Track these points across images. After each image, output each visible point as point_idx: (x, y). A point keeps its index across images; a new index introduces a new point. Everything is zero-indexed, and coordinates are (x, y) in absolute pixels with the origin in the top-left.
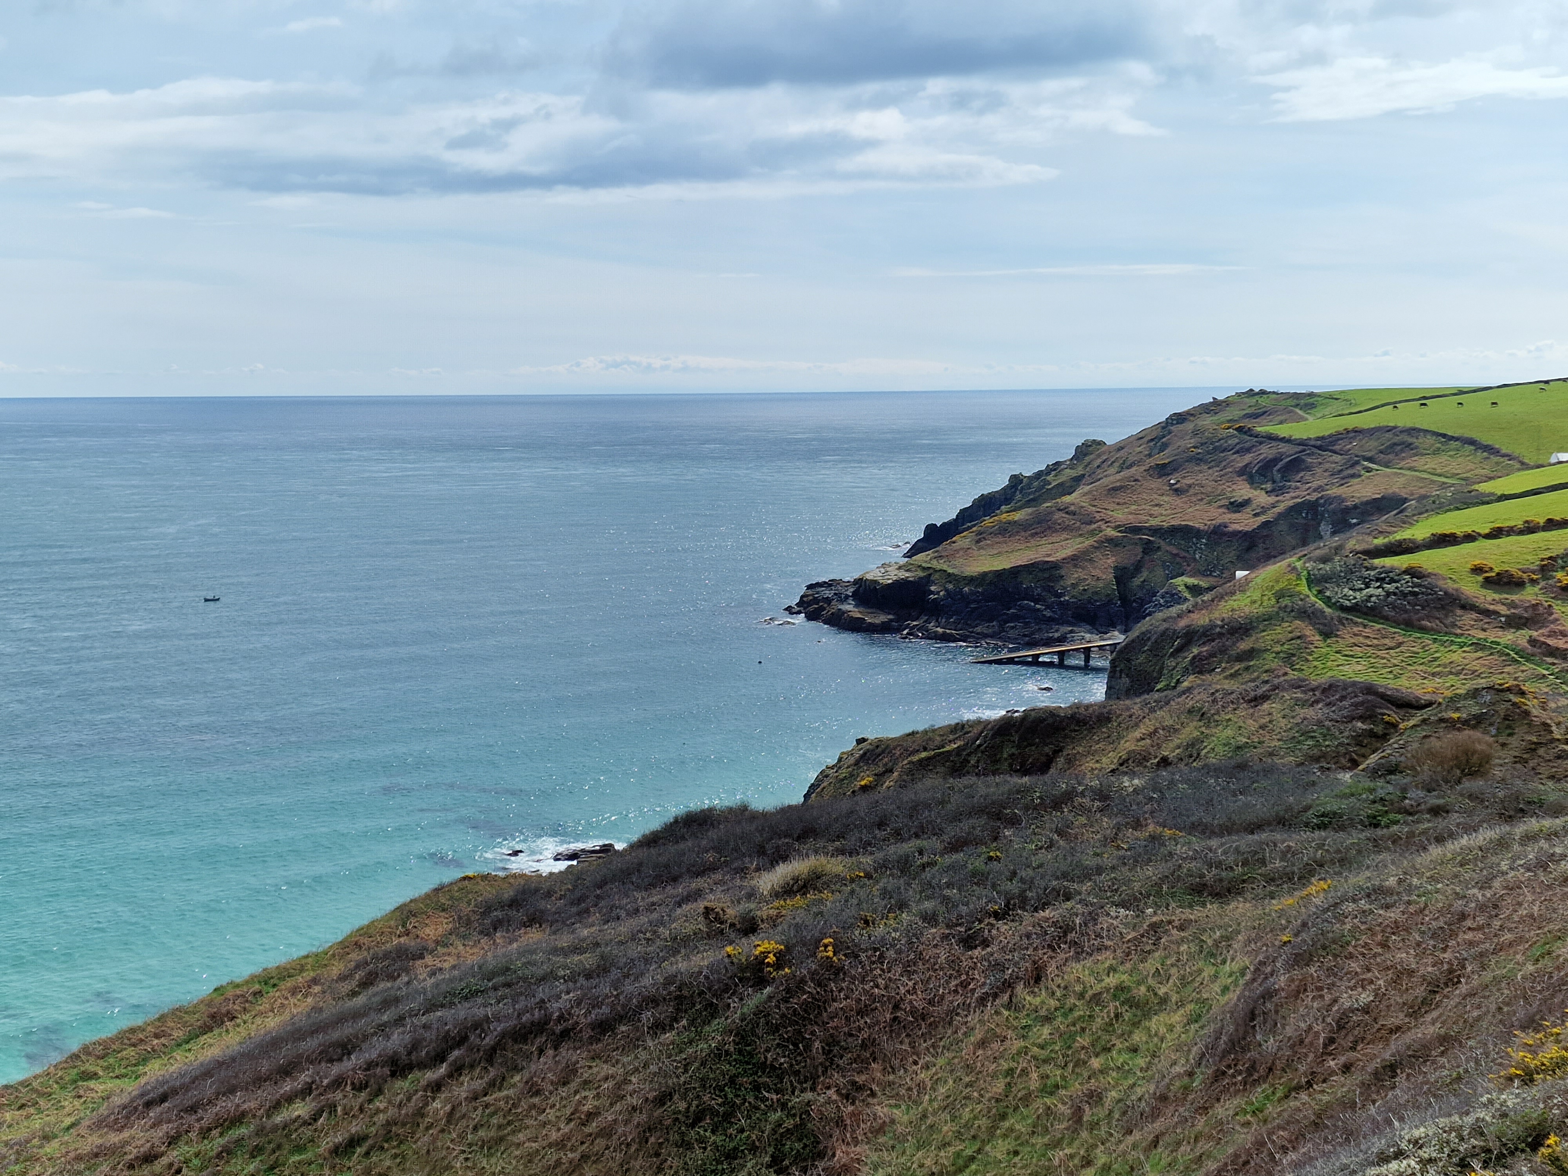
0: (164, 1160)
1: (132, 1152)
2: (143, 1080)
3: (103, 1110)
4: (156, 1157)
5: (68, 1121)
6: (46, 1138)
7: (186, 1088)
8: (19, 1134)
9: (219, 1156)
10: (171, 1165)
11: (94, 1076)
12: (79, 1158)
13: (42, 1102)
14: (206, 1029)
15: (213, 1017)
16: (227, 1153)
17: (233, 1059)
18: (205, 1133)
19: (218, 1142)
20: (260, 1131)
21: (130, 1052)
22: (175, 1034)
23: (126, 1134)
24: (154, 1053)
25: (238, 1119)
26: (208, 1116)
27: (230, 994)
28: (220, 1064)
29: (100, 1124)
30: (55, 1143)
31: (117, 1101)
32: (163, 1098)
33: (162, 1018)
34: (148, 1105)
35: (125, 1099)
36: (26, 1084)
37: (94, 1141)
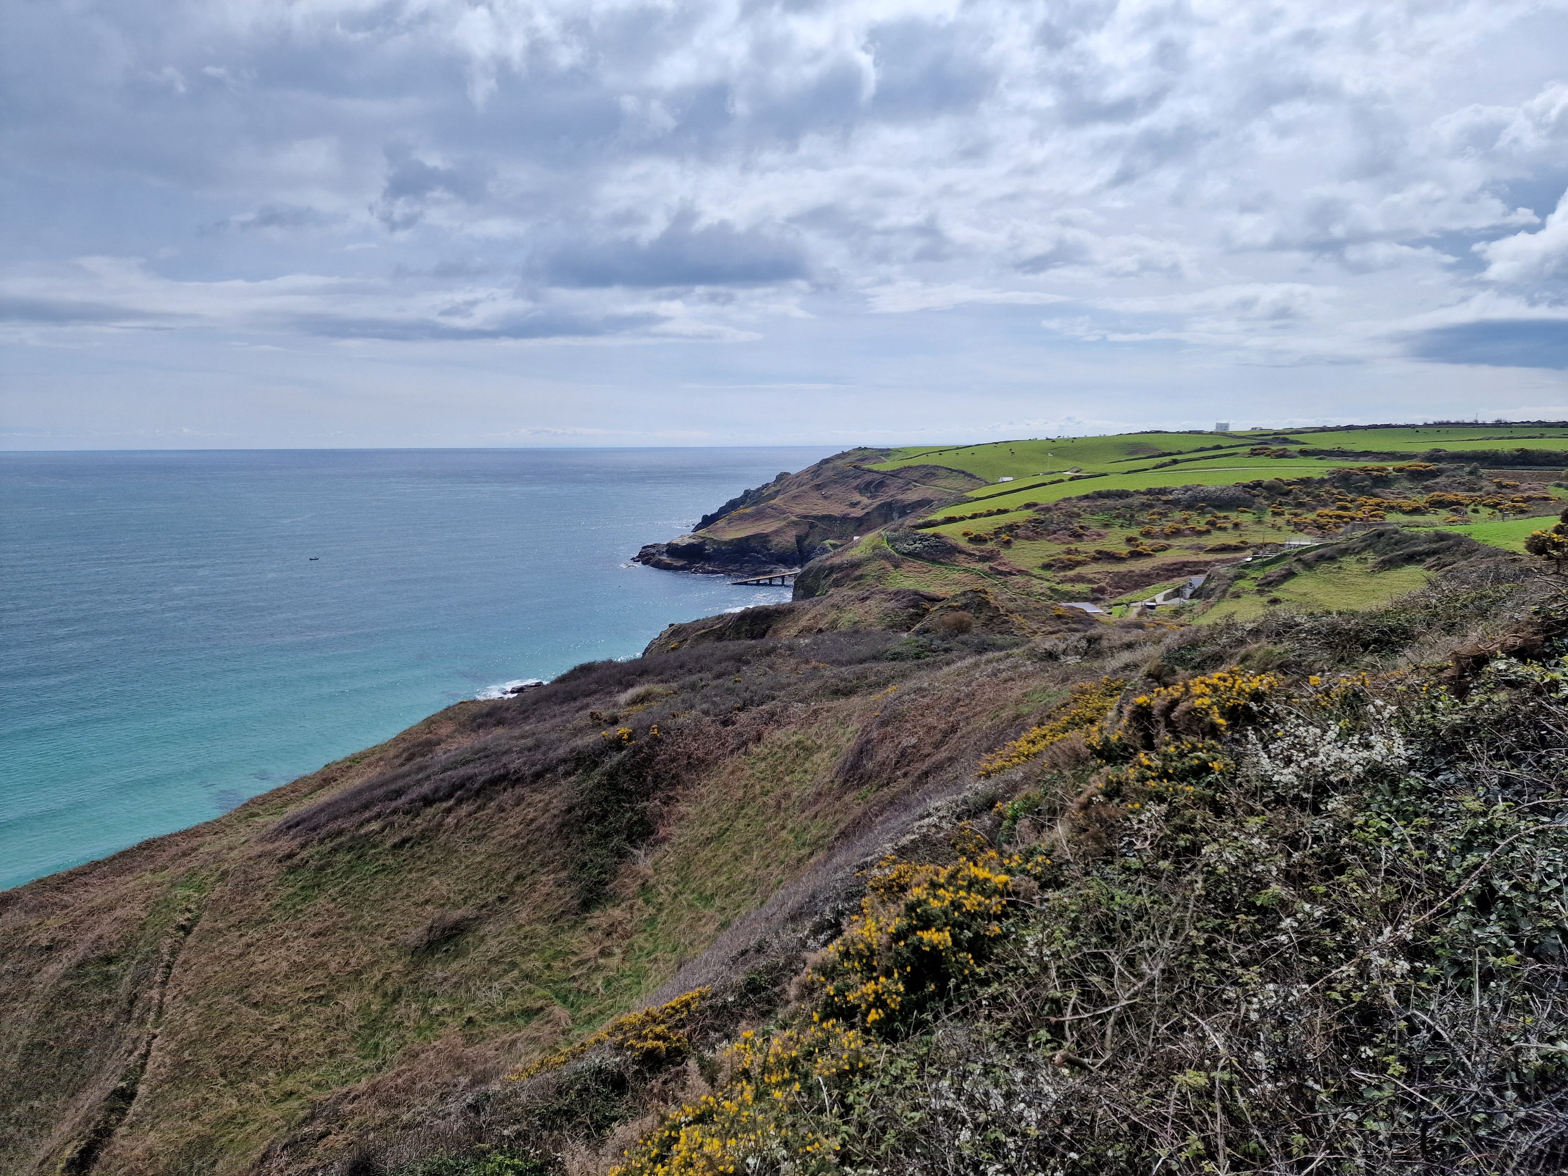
0: (299, 857)
1: (280, 854)
2: (285, 816)
3: (263, 832)
4: (295, 855)
5: (243, 839)
6: (231, 849)
7: (310, 818)
8: (216, 848)
9: (330, 852)
10: (302, 859)
11: (258, 815)
12: (250, 859)
13: (228, 830)
14: (321, 787)
15: (324, 780)
16: (335, 850)
17: (336, 802)
18: (321, 841)
19: (329, 845)
20: (353, 838)
21: (278, 801)
22: (303, 790)
23: (277, 844)
24: (291, 801)
25: (340, 833)
26: (323, 832)
27: (334, 767)
28: (329, 805)
29: (262, 839)
30: (236, 852)
31: (271, 827)
32: (297, 824)
33: (295, 782)
34: (289, 828)
35: (276, 826)
36: (218, 821)
37: (258, 849)
